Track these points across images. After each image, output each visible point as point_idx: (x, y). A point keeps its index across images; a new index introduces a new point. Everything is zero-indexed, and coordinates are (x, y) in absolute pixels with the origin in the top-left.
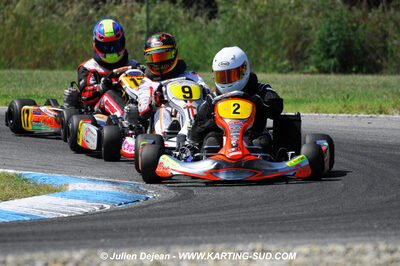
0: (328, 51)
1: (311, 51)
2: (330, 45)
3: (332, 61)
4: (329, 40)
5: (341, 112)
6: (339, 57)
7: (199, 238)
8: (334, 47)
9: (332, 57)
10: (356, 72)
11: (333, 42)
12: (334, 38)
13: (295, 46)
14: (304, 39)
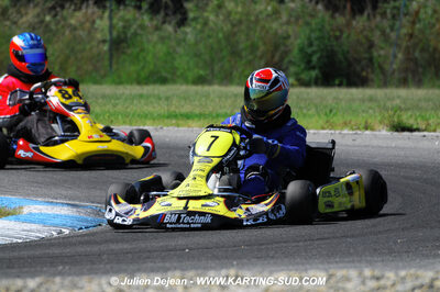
0: (309, 62)
1: (290, 62)
2: (311, 55)
3: (314, 73)
4: (309, 50)
5: (323, 128)
6: (320, 68)
7: (167, 265)
8: (315, 58)
9: (314, 68)
10: (340, 85)
11: (314, 52)
12: (314, 48)
13: (273, 57)
14: (282, 48)
